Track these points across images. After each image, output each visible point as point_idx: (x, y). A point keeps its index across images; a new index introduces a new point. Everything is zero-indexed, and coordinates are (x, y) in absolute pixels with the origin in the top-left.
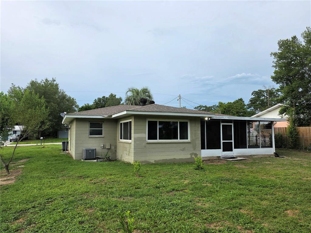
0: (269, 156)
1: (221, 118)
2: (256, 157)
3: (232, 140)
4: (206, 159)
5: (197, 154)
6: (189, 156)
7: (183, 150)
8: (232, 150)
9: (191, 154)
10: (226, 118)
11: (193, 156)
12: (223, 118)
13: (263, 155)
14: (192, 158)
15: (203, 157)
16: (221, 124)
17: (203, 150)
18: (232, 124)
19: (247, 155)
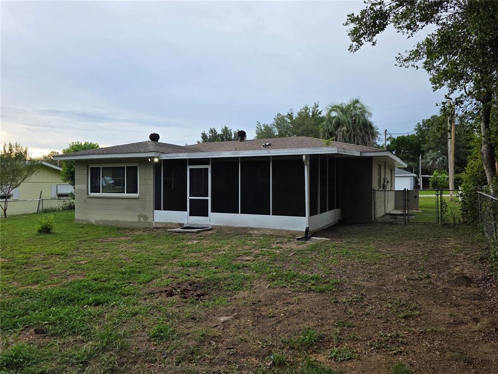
0: (291, 235)
1: (175, 157)
2: (256, 232)
3: (208, 196)
4: (159, 226)
5: (148, 217)
6: (136, 219)
7: (129, 209)
8: (206, 215)
9: (139, 216)
10: (183, 156)
11: (142, 220)
12: (178, 157)
13: (275, 230)
14: (139, 221)
15: (156, 223)
16: (189, 167)
17: (156, 212)
18: (209, 167)
19: (237, 226)
